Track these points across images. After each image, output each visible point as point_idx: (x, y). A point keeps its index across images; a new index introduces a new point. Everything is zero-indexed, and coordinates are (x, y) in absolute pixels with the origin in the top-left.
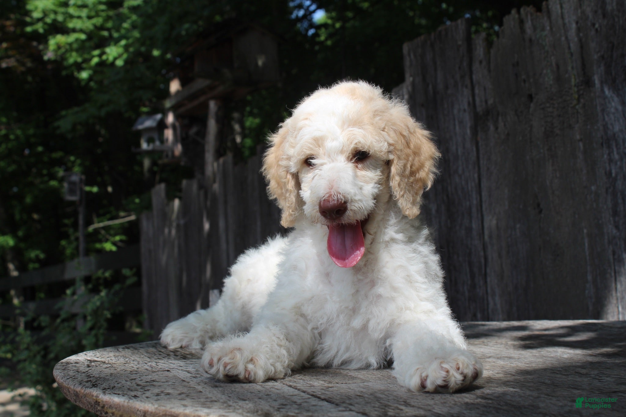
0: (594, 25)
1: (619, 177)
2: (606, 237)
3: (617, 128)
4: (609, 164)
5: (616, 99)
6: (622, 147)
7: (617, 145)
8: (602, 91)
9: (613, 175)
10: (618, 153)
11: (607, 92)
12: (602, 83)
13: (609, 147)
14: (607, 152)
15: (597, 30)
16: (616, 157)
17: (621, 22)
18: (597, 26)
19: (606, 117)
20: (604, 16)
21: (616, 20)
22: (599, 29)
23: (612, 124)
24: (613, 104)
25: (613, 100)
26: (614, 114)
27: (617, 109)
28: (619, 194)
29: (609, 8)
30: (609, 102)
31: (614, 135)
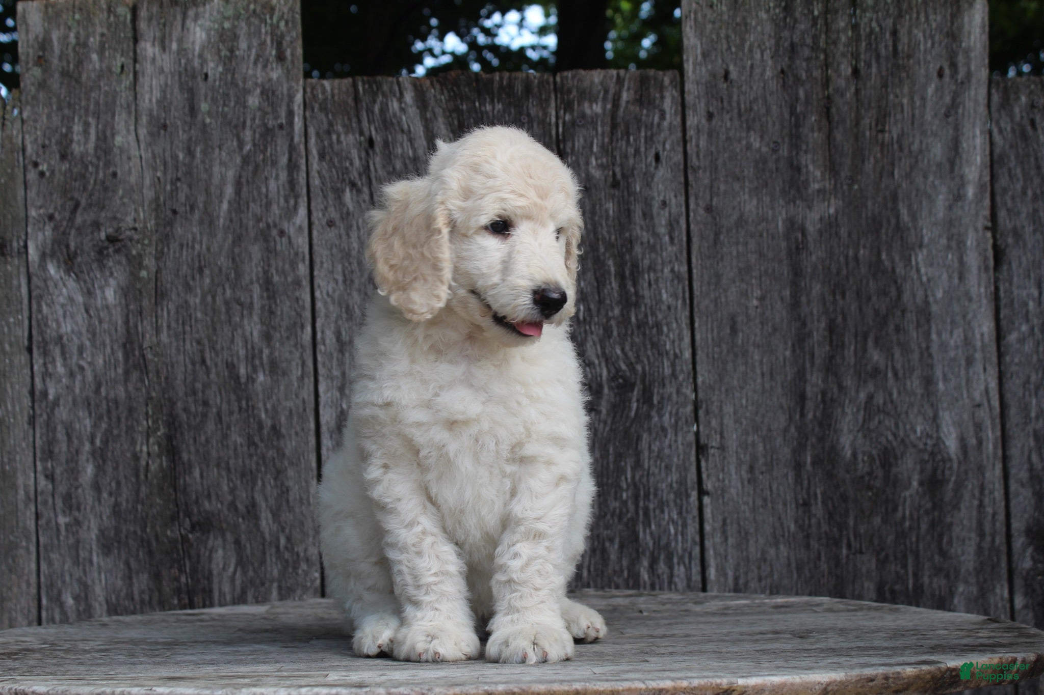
0: (36, 165)
1: (62, 402)
2: (21, 492)
3: (67, 328)
4: (44, 380)
5: (71, 283)
6: (75, 358)
7: (63, 354)
8: (43, 266)
9: (51, 397)
10: (65, 365)
11: (52, 270)
12: (43, 256)
13: (45, 353)
14: (41, 361)
15: (42, 174)
16: (60, 369)
17: (101, 175)
18: (44, 167)
19: (44, 307)
20: (63, 157)
21: (90, 168)
22: (47, 174)
23: (57, 321)
24: (64, 290)
25: (65, 285)
26: (63, 306)
27: (71, 300)
28: (59, 428)
29: (77, 149)
30: (56, 286)
31: (60, 338)
